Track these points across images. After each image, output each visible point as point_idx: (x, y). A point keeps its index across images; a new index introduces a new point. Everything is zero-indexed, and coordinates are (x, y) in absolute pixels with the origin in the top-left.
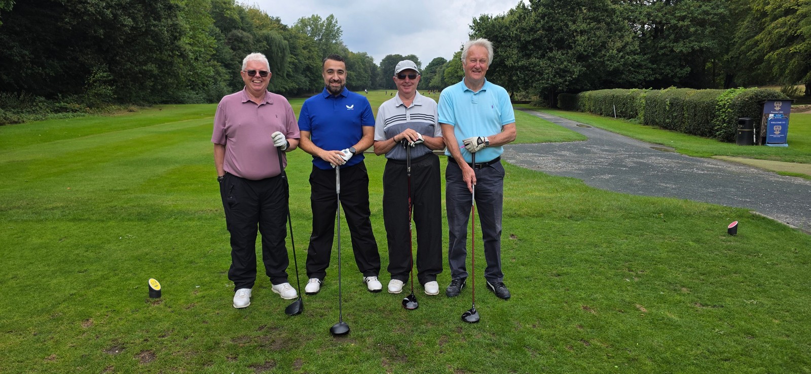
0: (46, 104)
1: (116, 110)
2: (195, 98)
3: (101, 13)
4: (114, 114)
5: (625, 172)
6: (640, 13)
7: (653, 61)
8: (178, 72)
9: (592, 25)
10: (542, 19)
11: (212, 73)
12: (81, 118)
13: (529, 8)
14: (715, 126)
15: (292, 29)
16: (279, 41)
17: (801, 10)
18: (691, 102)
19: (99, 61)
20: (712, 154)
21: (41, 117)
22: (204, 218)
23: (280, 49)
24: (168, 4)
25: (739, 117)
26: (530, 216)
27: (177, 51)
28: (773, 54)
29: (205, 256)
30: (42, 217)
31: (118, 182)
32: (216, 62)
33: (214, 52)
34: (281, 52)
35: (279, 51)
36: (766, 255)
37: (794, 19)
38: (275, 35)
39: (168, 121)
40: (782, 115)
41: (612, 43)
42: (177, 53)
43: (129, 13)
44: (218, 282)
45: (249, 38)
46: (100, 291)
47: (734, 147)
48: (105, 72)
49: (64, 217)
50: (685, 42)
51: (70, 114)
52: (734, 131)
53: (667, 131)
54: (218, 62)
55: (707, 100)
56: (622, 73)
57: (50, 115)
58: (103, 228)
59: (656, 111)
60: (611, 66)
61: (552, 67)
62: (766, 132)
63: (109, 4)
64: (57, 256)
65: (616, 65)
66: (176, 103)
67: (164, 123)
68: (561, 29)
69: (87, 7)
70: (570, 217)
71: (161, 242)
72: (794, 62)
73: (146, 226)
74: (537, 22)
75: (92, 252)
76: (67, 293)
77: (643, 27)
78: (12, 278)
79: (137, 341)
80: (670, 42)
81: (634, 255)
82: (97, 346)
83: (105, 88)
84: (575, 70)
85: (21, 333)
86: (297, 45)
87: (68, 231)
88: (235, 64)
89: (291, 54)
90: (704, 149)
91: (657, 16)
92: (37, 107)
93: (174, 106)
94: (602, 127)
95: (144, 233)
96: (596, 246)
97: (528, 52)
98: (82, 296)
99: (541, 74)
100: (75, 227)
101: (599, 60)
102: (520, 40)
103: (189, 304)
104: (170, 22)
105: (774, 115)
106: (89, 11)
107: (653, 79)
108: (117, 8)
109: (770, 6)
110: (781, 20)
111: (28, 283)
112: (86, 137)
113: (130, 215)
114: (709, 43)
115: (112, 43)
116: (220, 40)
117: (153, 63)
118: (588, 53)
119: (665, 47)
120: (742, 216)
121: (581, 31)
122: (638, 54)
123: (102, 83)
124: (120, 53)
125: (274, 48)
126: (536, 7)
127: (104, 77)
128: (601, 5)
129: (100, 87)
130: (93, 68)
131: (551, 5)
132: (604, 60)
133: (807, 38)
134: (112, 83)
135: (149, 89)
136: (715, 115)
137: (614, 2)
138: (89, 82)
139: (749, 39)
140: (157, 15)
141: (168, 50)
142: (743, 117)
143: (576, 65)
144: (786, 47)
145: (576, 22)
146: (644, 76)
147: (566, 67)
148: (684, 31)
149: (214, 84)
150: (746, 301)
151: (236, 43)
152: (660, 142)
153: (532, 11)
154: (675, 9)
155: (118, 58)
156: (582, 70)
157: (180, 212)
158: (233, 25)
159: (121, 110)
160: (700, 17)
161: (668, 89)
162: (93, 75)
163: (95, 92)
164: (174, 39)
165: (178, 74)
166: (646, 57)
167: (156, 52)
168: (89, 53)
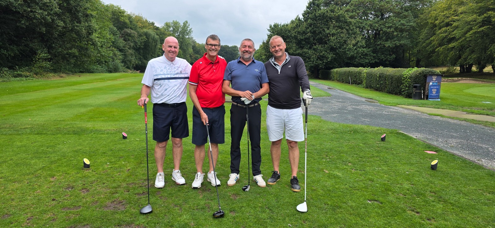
0: (9, 72)
1: (52, 76)
2: (101, 69)
3: (44, 19)
4: (51, 78)
5: (346, 113)
6: (366, 24)
7: (374, 52)
8: (91, 54)
9: (338, 31)
10: (310, 26)
11: (111, 55)
12: (31, 81)
13: (302, 20)
14: (402, 89)
15: (161, 29)
16: (154, 36)
17: (455, 24)
18: (390, 75)
19: (42, 47)
20: (397, 104)
21: (6, 80)
22: (110, 133)
23: (154, 41)
24: (86, 13)
25: (414, 84)
27: (91, 41)
28: (440, 48)
29: (111, 150)
30: (20, 133)
31: (58, 116)
32: (114, 48)
34: (154, 43)
36: (395, 150)
37: (451, 29)
38: (152, 32)
39: (85, 83)
40: (437, 83)
41: (350, 41)
42: (90, 43)
43: (62, 18)
44: (119, 161)
45: (134, 34)
46: (58, 165)
47: (411, 101)
48: (46, 53)
49: (32, 133)
50: (391, 41)
51: (24, 78)
52: (411, 92)
53: (377, 91)
54: (115, 48)
55: (398, 74)
56: (356, 58)
57: (12, 79)
58: (55, 138)
59: (372, 80)
60: (349, 54)
61: (316, 55)
62: (428, 92)
63: (49, 13)
64: (32, 151)
65: (352, 53)
66: (89, 73)
67: (82, 84)
68: (320, 33)
69: (35, 15)
71: (87, 144)
72: (452, 53)
74: (307, 28)
75: (51, 148)
76: (40, 166)
77: (368, 32)
78: (10, 160)
79: (80, 185)
80: (383, 41)
82: (60, 187)
83: (46, 63)
84: (329, 56)
85: (21, 182)
87: (36, 139)
88: (126, 49)
90: (394, 102)
91: (375, 26)
92: (4, 74)
93: (88, 74)
94: (342, 89)
95: (78, 140)
97: (302, 45)
98: (48, 167)
99: (309, 58)
100: (39, 137)
101: (342, 50)
102: (297, 38)
103: (105, 171)
104: (87, 24)
105: (433, 83)
106: (36, 17)
107: (374, 62)
108: (54, 15)
109: (438, 21)
110: (444, 29)
111: (19, 162)
112: (36, 92)
113: (69, 131)
114: (405, 41)
115: (51, 36)
116: (117, 35)
117: (75, 49)
118: (336, 47)
119: (381, 44)
120: (392, 133)
121: (332, 34)
122: (365, 48)
123: (44, 60)
124: (55, 42)
125: (150, 40)
126: (306, 19)
127: (45, 57)
128: (343, 19)
129: (42, 62)
130: (38, 51)
131: (315, 18)
132: (345, 51)
133: (459, 39)
134: (50, 60)
135: (72, 64)
136: (402, 83)
137: (351, 17)
138: (35, 59)
139: (427, 39)
140: (79, 20)
141: (85, 41)
142: (416, 84)
143: (329, 54)
144: (447, 44)
145: (329, 29)
146: (369, 60)
147: (324, 54)
148: (391, 34)
149: (112, 61)
150: (376, 168)
151: (126, 37)
152: (371, 98)
153: (304, 22)
154: (386, 22)
155: (53, 45)
156: (333, 56)
157: (97, 130)
158: (125, 26)
159: (55, 76)
160: (399, 27)
161: (378, 68)
162: (38, 55)
163: (39, 66)
164: (89, 34)
165: (91, 56)
166: (370, 49)
167: (77, 42)
168: (36, 42)
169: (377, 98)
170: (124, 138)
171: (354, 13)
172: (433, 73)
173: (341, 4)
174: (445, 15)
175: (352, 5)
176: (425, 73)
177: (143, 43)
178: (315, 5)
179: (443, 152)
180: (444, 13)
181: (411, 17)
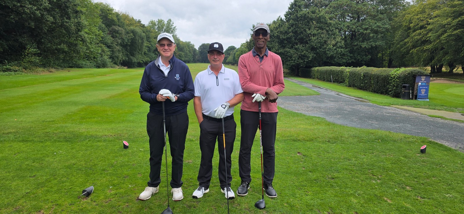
1: (41, 71)
2: (89, 65)
3: (34, 13)
4: (40, 73)
5: (347, 114)
6: (344, 26)
7: (351, 52)
8: (80, 50)
9: (319, 31)
10: (292, 26)
11: (100, 52)
12: (20, 75)
13: (284, 20)
14: (388, 89)
15: (147, 27)
16: (140, 34)
17: (429, 27)
18: (375, 75)
19: (31, 42)
20: (390, 104)
22: (107, 140)
23: (141, 38)
24: (76, 10)
25: (402, 84)
26: (306, 141)
27: (80, 38)
28: (414, 50)
29: (112, 166)
30: (2, 139)
31: (47, 116)
32: (102, 45)
33: (101, 39)
34: (141, 40)
35: (140, 39)
36: (446, 166)
37: (425, 31)
38: (138, 30)
39: (74, 78)
40: (425, 83)
41: (330, 41)
42: (80, 39)
43: (51, 14)
44: (124, 184)
45: (122, 31)
46: (46, 190)
47: (400, 101)
48: (35, 48)
49: (17, 139)
50: (367, 42)
51: (13, 73)
52: (400, 92)
53: (362, 90)
54: (103, 44)
55: (384, 74)
56: (335, 58)
58: (42, 146)
59: (356, 79)
60: (329, 54)
61: (297, 54)
62: (417, 92)
63: (39, 8)
65: (332, 53)
66: (77, 68)
67: (72, 80)
68: (302, 33)
69: (25, 9)
70: (329, 141)
71: (82, 156)
73: (70, 145)
74: (289, 28)
76: (23, 192)
77: (345, 33)
80: (360, 42)
83: (35, 58)
84: (310, 56)
86: (150, 36)
87: (20, 149)
88: (114, 46)
89: (147, 41)
90: (385, 101)
91: (352, 28)
94: (326, 88)
95: (70, 150)
96: (349, 160)
97: (284, 45)
98: (34, 194)
99: (291, 57)
101: (323, 50)
102: (280, 38)
103: (107, 200)
104: (76, 20)
105: (422, 83)
106: (26, 11)
107: (351, 62)
108: (44, 11)
109: (412, 24)
110: (418, 32)
112: (24, 87)
114: (380, 43)
115: (40, 31)
116: (105, 31)
117: (64, 44)
118: (317, 47)
119: (357, 45)
121: (313, 34)
122: (343, 48)
123: (33, 55)
124: (44, 37)
125: (137, 38)
126: (288, 20)
127: (34, 51)
128: (324, 20)
129: (31, 57)
130: (27, 46)
131: (297, 19)
132: (325, 51)
133: (433, 41)
134: (39, 55)
135: (62, 59)
136: (389, 83)
137: (331, 19)
138: (25, 54)
139: (402, 41)
141: (74, 37)
142: (405, 84)
143: (310, 53)
144: (421, 46)
145: (311, 29)
146: (346, 60)
147: (305, 54)
148: (367, 36)
149: (101, 57)
150: (446, 195)
151: (114, 34)
152: (360, 97)
153: (286, 22)
154: (362, 24)
155: (43, 40)
156: (314, 56)
157: (92, 136)
158: (113, 23)
159: (44, 71)
160: (375, 29)
161: (362, 67)
162: (27, 50)
163: (28, 60)
164: (78, 31)
165: (80, 52)
166: (347, 50)
167: (66, 37)
168: (25, 37)
169: (366, 97)
170: (126, 147)
171: (333, 15)
172: (422, 73)
173: (321, 6)
174: (419, 18)
175: (331, 7)
176: (413, 73)
177: (130, 40)
178: (297, 6)
181: (386, 20)
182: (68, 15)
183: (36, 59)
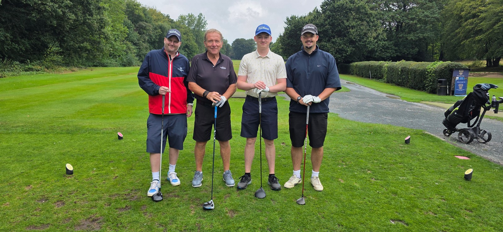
0: (19, 66)
1: (63, 70)
2: (115, 63)
3: (55, 11)
4: (63, 72)
5: (365, 110)
6: (388, 16)
7: (395, 45)
8: (103, 48)
9: (358, 23)
10: (328, 18)
11: (125, 49)
12: (41, 75)
13: (321, 12)
14: (425, 84)
15: (176, 22)
17: (482, 15)
18: (413, 70)
19: (53, 40)
20: (421, 100)
21: (16, 74)
22: (106, 132)
24: (98, 6)
25: (439, 79)
27: (103, 35)
28: (466, 41)
29: (102, 153)
30: (10, 131)
31: (59, 113)
33: (127, 36)
36: (422, 155)
37: (478, 20)
38: (166, 25)
39: (95, 77)
40: (464, 78)
41: (371, 34)
43: (73, 11)
44: (107, 167)
45: (149, 27)
46: (39, 171)
48: (57, 47)
49: (23, 132)
50: (414, 34)
51: (35, 72)
52: (436, 87)
53: (399, 86)
54: (129, 41)
55: (422, 68)
56: (376, 52)
57: (22, 73)
58: (45, 137)
59: (394, 75)
60: (370, 47)
61: (335, 48)
62: (454, 87)
63: (60, 5)
64: (16, 153)
65: (373, 47)
67: (92, 78)
68: (339, 25)
69: (46, 7)
71: (78, 145)
72: (479, 46)
73: (70, 137)
74: (325, 20)
75: (37, 150)
76: (19, 172)
77: (390, 24)
79: (56, 197)
80: (406, 33)
81: (348, 154)
82: (32, 199)
83: (57, 57)
84: (348, 50)
87: (24, 139)
88: (140, 43)
90: (417, 98)
91: (398, 18)
92: (14, 68)
93: (101, 68)
95: (69, 141)
98: (27, 173)
100: (29, 137)
101: (362, 43)
103: (89, 178)
104: (99, 17)
105: (459, 78)
106: (47, 10)
107: (395, 56)
108: (65, 8)
109: (464, 13)
110: (470, 21)
112: (43, 86)
113: (62, 131)
114: (428, 34)
115: (62, 29)
116: (131, 28)
117: (87, 42)
118: (356, 40)
119: (403, 37)
120: (417, 134)
121: (352, 26)
122: (386, 41)
123: (55, 54)
124: (67, 35)
126: (324, 11)
127: (56, 50)
128: (364, 10)
129: (54, 56)
130: (50, 44)
131: (334, 10)
132: (365, 44)
133: (486, 31)
134: (61, 53)
135: (84, 58)
136: (425, 77)
137: (372, 9)
138: (47, 53)
139: (452, 32)
140: (91, 13)
141: (97, 34)
142: (441, 78)
143: (349, 47)
144: (474, 37)
145: (349, 21)
146: (390, 54)
147: (343, 48)
148: (413, 26)
149: (126, 55)
150: (400, 178)
151: (141, 30)
152: (392, 93)
153: (322, 14)
154: (409, 14)
155: (65, 39)
156: (352, 50)
157: (92, 129)
158: (140, 19)
159: (67, 70)
160: (423, 18)
161: (401, 61)
162: (50, 48)
163: (50, 59)
164: (101, 28)
165: (103, 50)
166: (391, 42)
167: (89, 35)
168: (47, 35)
169: (399, 94)
170: (120, 138)
171: (375, 4)
172: (460, 67)
174: (471, 6)
176: (450, 67)
177: (158, 37)
179: (477, 157)
180: (471, 4)
181: (435, 8)
182: (90, 11)
183: (59, 58)
